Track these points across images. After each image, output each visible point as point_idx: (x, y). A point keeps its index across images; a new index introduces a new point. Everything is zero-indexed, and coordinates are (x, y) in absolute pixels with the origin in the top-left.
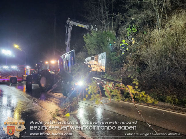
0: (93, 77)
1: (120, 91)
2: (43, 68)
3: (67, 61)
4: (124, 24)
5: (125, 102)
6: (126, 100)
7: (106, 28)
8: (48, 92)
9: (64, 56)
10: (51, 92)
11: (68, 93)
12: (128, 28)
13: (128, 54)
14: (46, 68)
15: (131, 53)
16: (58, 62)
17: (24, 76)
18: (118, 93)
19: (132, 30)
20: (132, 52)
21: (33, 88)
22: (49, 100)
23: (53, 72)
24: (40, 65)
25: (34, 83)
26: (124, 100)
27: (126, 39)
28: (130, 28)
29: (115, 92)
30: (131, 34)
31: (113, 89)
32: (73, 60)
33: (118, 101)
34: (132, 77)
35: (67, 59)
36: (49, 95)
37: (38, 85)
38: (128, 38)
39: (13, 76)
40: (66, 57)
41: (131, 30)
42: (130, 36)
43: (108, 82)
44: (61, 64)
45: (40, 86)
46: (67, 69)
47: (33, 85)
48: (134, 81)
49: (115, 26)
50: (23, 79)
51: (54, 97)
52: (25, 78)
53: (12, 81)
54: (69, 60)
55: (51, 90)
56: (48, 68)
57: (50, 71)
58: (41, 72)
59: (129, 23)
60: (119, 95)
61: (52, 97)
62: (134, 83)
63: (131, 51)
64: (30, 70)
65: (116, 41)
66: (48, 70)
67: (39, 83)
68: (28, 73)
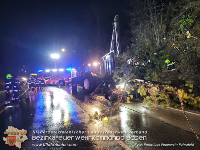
0: (136, 80)
1: (168, 96)
2: (86, 71)
3: (107, 63)
4: (176, 15)
5: (175, 109)
6: (176, 107)
7: (153, 22)
8: (91, 94)
9: (105, 58)
10: (93, 94)
11: (109, 96)
12: (182, 20)
13: (182, 51)
14: (89, 70)
15: (185, 50)
16: (99, 64)
17: (70, 78)
18: (166, 97)
19: (187, 22)
20: (187, 49)
21: (78, 90)
22: (90, 103)
23: (96, 75)
24: (83, 68)
25: (78, 86)
26: (173, 107)
27: (179, 34)
28: (183, 19)
29: (162, 96)
30: (185, 27)
31: (160, 94)
32: (113, 61)
33: (166, 107)
34: (183, 79)
35: (107, 60)
36: (91, 98)
37: (82, 87)
38: (181, 32)
39: (62, 78)
40: (106, 59)
41: (185, 21)
42: (185, 29)
43: (152, 85)
44: (102, 66)
45: (84, 88)
46: (108, 71)
47: (78, 87)
48: (187, 83)
49: (166, 19)
50: (69, 81)
51: (95, 100)
52: (70, 81)
53: (61, 83)
54: (109, 62)
55: (93, 93)
56: (90, 70)
57: (92, 74)
58: (84, 74)
59: (182, 13)
60: (167, 101)
61: (94, 100)
62: (187, 85)
63: (185, 48)
64: (76, 73)
65: (166, 37)
66: (91, 73)
67: (83, 85)
68: (74, 76)
